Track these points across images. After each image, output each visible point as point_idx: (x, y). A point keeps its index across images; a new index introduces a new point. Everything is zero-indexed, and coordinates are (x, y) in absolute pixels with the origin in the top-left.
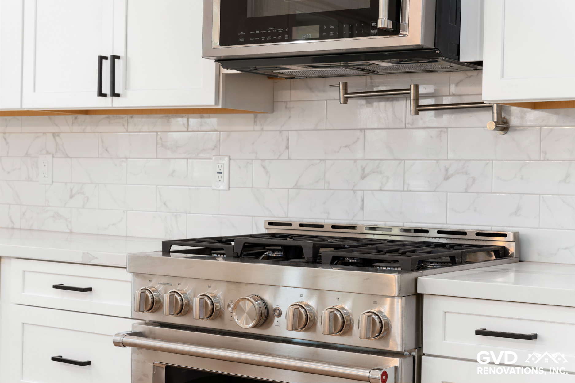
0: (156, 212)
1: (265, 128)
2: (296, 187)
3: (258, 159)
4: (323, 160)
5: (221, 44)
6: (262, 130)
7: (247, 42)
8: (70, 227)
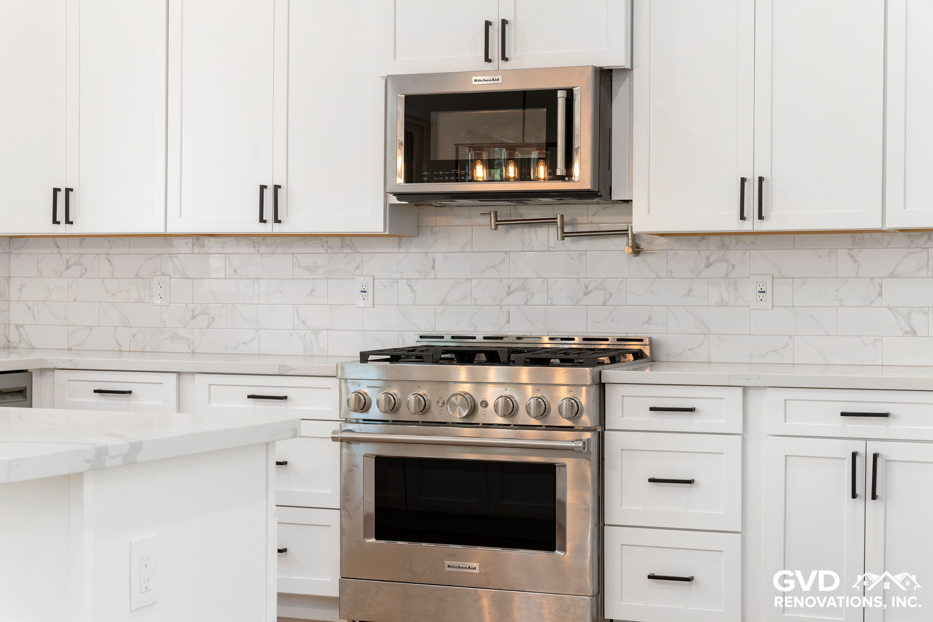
0: (293, 330)
1: (410, 250)
2: (443, 303)
3: (404, 279)
4: (470, 279)
5: (406, 182)
6: (407, 252)
7: (431, 180)
8: (191, 348)
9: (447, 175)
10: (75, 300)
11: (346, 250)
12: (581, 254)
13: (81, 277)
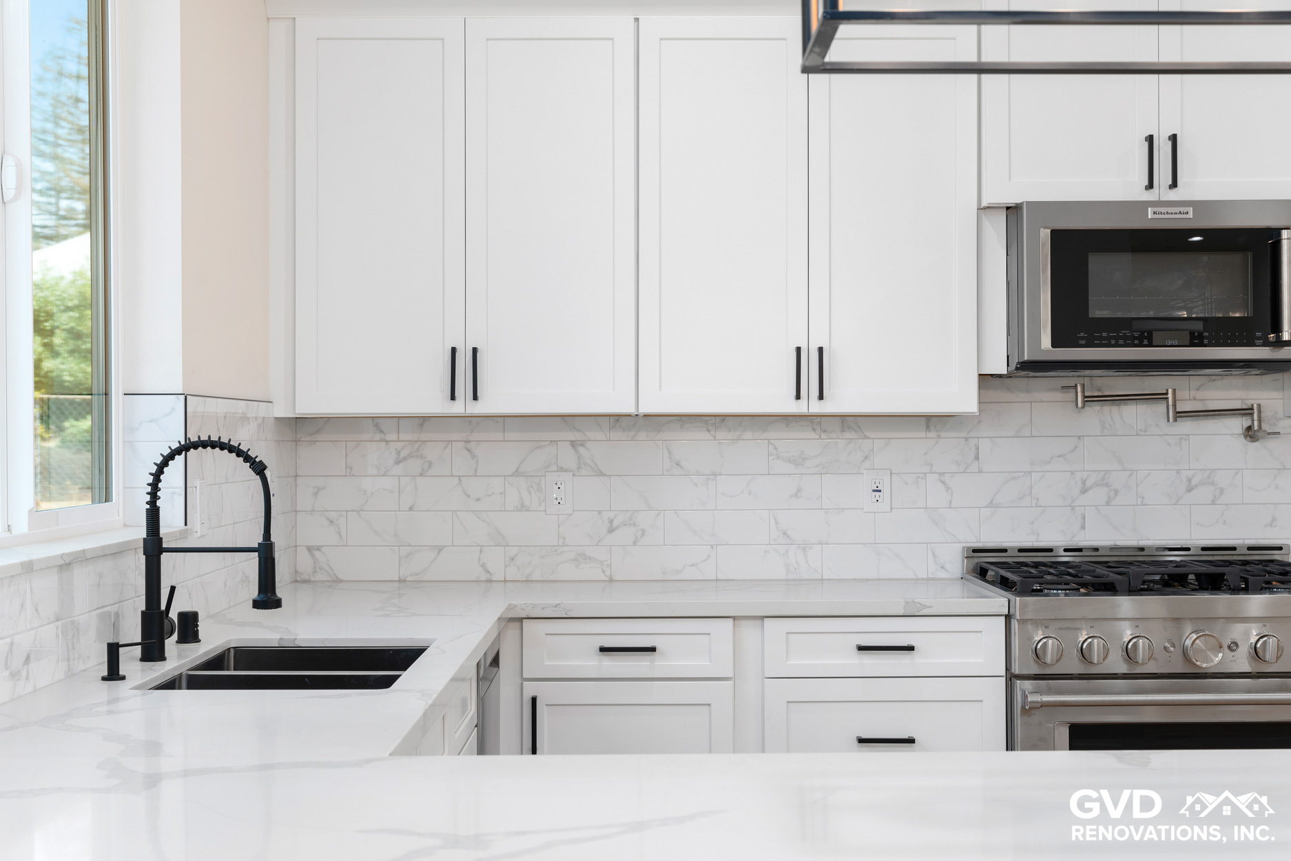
0: (770, 544)
1: (943, 435)
2: (991, 505)
3: (934, 473)
4: (1028, 472)
5: (1053, 346)
6: (939, 437)
7: (1090, 344)
8: (608, 573)
9: (1113, 338)
10: (411, 509)
11: (848, 435)
12: (1181, 438)
13: (421, 475)
